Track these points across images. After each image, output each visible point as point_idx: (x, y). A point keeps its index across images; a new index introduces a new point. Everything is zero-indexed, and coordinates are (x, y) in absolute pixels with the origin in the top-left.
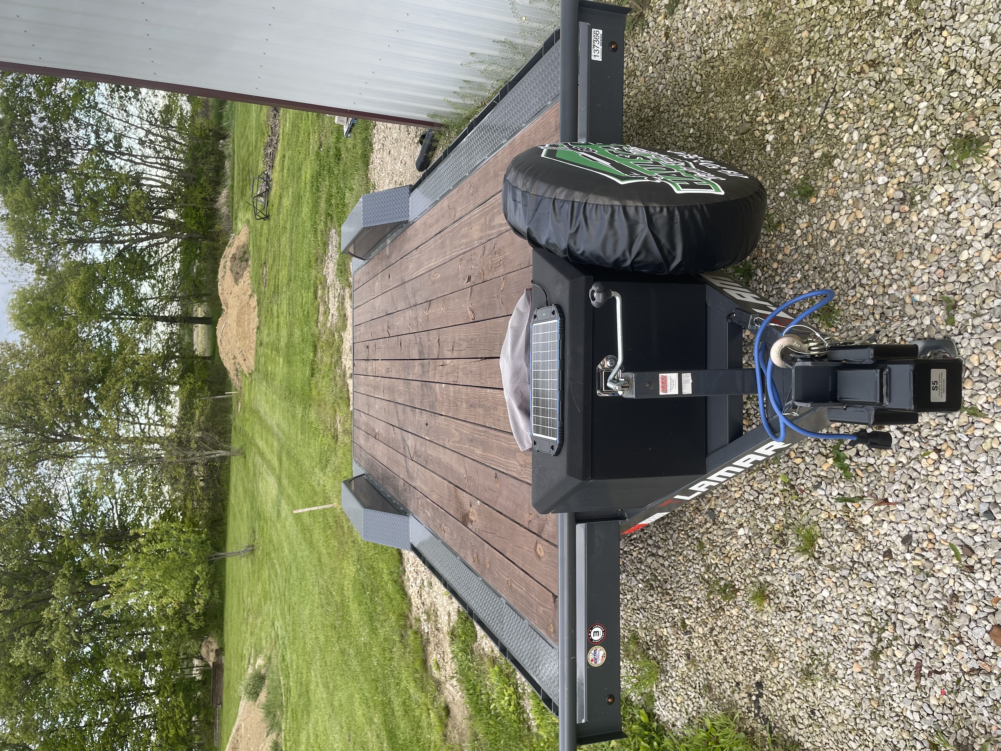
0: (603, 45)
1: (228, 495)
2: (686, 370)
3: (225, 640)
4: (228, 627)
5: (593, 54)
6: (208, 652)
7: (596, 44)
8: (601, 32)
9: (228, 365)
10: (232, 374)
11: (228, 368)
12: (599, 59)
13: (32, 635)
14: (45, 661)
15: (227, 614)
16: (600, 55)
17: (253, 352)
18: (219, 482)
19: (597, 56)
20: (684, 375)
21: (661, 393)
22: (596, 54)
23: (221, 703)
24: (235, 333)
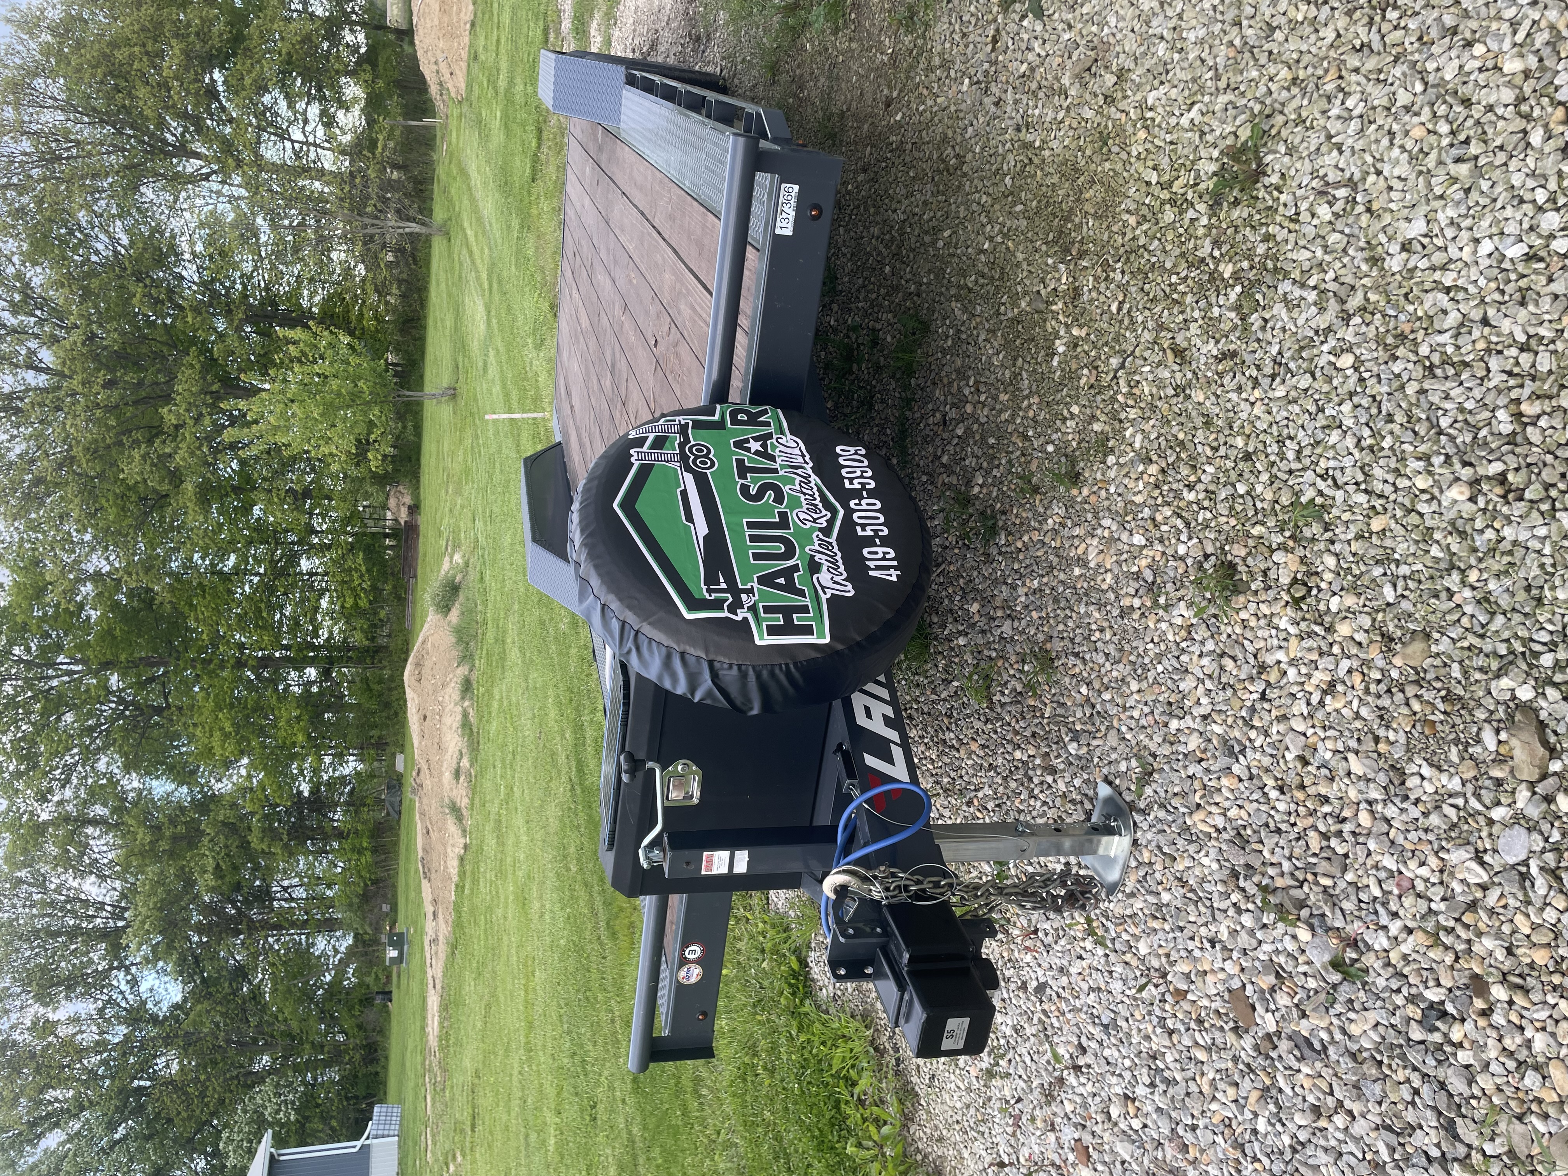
0: (798, 210)
1: (428, 283)
2: (741, 846)
3: (422, 496)
4: (425, 479)
5: (778, 224)
6: (398, 505)
7: (786, 208)
8: (796, 188)
9: (427, 70)
10: (434, 90)
11: (428, 78)
12: (789, 232)
13: (150, 442)
14: (170, 483)
15: (424, 461)
16: (791, 226)
17: (464, 65)
18: (414, 260)
19: (786, 227)
20: (737, 853)
21: (703, 873)
22: (784, 224)
23: (415, 576)
24: (436, 22)
